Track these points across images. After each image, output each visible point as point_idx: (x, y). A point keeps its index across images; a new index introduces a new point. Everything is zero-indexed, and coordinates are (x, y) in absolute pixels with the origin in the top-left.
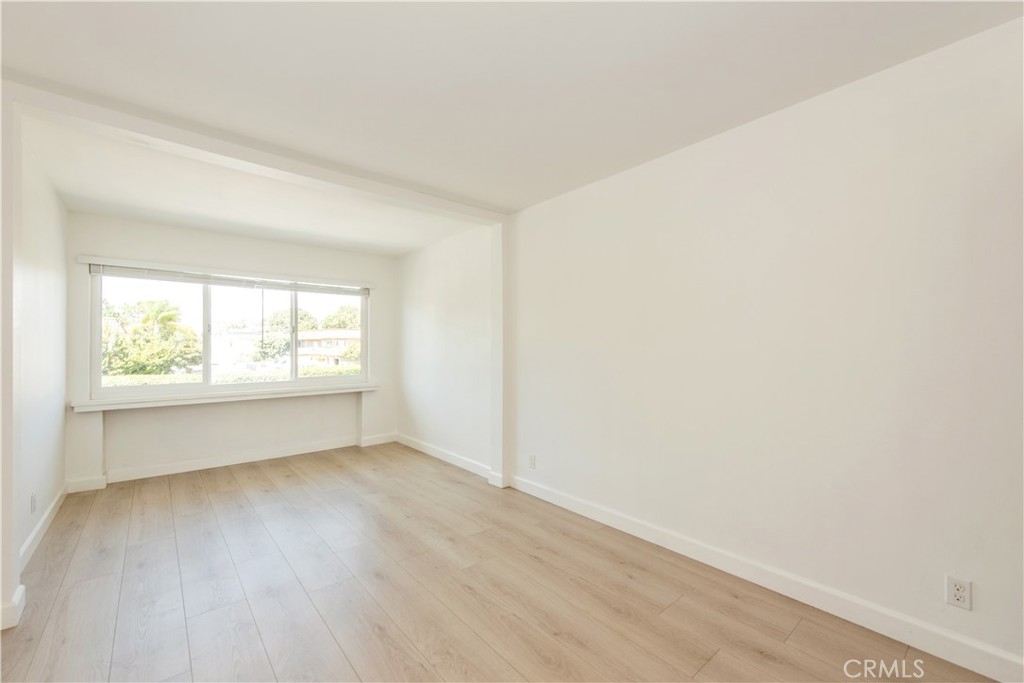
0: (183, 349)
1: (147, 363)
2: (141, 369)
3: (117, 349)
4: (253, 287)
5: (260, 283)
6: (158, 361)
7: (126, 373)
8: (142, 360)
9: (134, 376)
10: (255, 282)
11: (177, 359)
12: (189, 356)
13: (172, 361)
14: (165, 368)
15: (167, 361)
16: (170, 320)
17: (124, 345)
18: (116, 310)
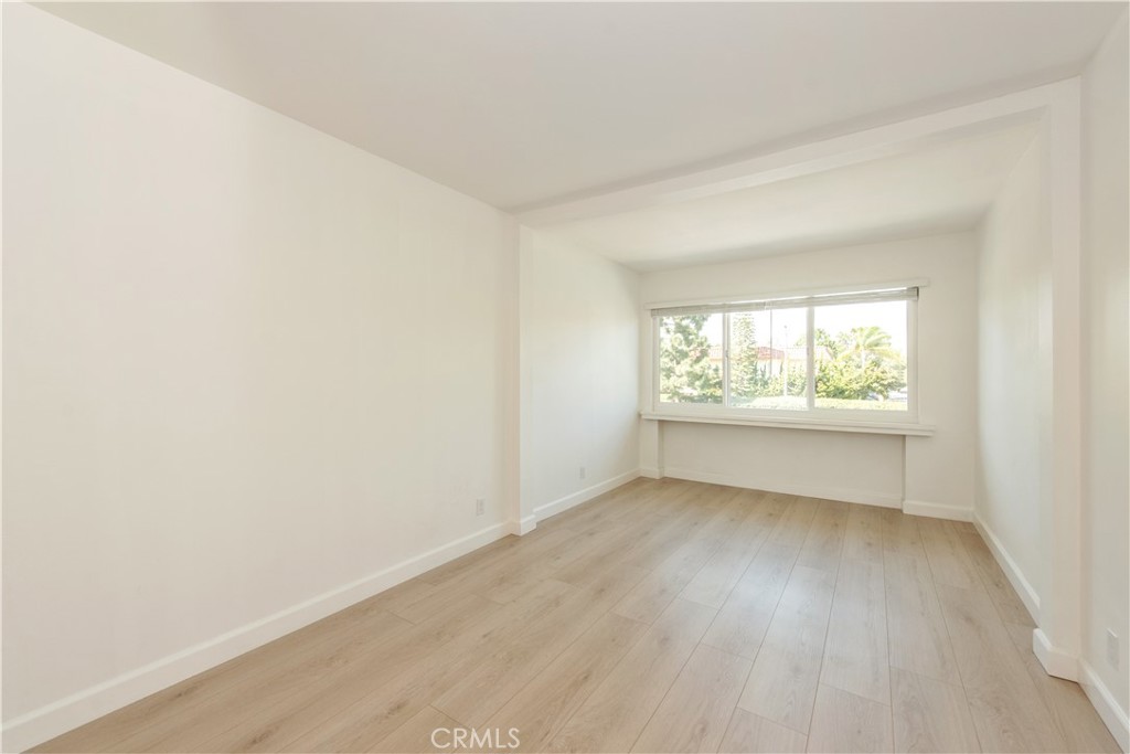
0: (880, 375)
1: (845, 387)
2: (839, 393)
3: (821, 374)
4: (763, 309)
5: (769, 304)
6: (856, 386)
7: (828, 396)
8: (842, 385)
9: (835, 400)
10: (764, 304)
11: (875, 385)
12: (886, 383)
13: (869, 387)
14: (864, 393)
15: (863, 387)
16: (877, 345)
17: (827, 371)
18: (832, 339)
